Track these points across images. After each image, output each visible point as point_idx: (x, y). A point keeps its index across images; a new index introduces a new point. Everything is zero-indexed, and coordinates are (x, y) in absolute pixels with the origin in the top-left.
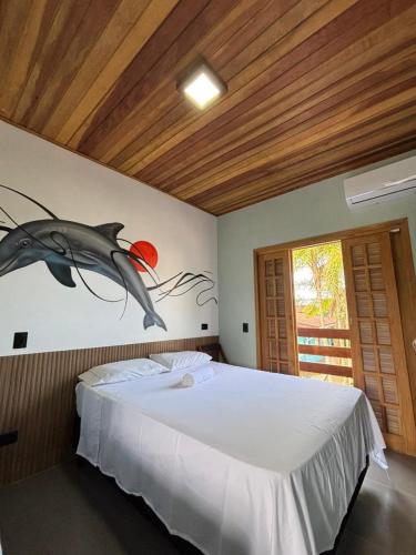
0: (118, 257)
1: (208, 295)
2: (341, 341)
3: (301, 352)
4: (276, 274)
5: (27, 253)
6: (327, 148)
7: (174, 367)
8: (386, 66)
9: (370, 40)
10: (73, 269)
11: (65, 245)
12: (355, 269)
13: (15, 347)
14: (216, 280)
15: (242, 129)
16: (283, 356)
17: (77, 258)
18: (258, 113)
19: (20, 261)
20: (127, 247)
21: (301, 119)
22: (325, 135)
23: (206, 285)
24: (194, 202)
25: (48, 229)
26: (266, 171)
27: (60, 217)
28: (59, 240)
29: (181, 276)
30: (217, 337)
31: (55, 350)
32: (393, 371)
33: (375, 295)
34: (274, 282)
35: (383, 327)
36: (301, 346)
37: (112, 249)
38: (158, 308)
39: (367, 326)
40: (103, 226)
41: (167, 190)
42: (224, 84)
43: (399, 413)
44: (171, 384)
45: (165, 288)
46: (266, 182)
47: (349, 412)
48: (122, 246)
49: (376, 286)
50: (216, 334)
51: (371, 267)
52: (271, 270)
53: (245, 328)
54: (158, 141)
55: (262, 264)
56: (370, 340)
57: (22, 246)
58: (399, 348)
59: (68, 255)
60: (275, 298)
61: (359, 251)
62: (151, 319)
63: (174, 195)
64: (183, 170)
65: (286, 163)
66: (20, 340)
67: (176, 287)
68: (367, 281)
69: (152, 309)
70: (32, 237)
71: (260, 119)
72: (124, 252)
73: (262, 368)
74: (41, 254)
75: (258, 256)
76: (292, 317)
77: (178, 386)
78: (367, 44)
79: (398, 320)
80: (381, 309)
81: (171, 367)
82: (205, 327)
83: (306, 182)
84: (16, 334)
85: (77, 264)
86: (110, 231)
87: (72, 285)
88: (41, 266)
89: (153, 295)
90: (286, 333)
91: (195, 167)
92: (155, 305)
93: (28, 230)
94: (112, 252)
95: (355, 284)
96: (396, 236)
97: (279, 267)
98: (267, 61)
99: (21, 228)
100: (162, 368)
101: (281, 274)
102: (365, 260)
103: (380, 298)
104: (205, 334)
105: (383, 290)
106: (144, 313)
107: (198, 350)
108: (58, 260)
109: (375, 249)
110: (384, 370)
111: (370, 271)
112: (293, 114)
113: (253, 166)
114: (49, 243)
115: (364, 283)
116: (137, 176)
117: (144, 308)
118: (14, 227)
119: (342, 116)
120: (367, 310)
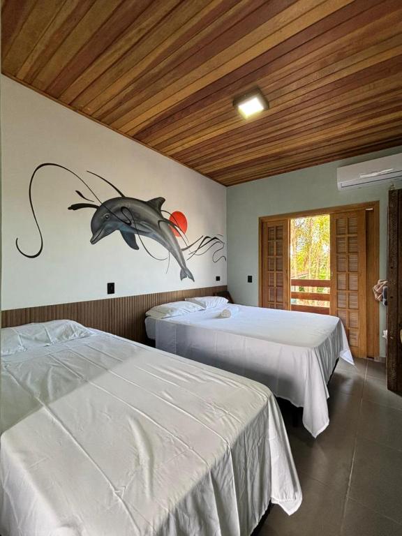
0: (162, 225)
1: (220, 254)
2: (310, 288)
3: (293, 298)
4: (277, 239)
5: (109, 225)
6: (329, 143)
7: (207, 307)
8: (382, 99)
9: (374, 85)
10: (136, 236)
11: (130, 218)
12: (339, 236)
13: (109, 293)
14: (225, 241)
15: (270, 129)
16: (279, 300)
17: (139, 228)
18: (286, 121)
19: (105, 231)
20: (167, 216)
21: (315, 125)
22: (330, 135)
23: (219, 246)
24: (211, 176)
25: (119, 205)
26: (278, 157)
27: (126, 195)
28: (127, 213)
29: (203, 239)
30: (226, 286)
31: (126, 296)
32: (357, 307)
33: (351, 256)
34: (275, 244)
35: (354, 278)
36: (293, 293)
37: (159, 219)
38: (189, 265)
39: (342, 278)
40: (152, 200)
41: (192, 167)
42: (267, 103)
43: (357, 333)
44: (215, 316)
45: (193, 249)
46: (274, 164)
47: (334, 327)
48: (165, 217)
49: (351, 250)
50: (225, 284)
51: (350, 235)
52: (273, 234)
53: (250, 279)
54: (200, 134)
55: (265, 231)
56: (344, 287)
57: (105, 220)
58: (363, 292)
59: (133, 225)
60: (275, 257)
61: (342, 223)
62: (185, 273)
63: (197, 171)
64: (213, 153)
65: (294, 152)
66: (111, 288)
67: (199, 248)
68: (346, 245)
69: (185, 266)
70: (110, 212)
71: (286, 124)
72: (166, 221)
73: (262, 305)
74: (117, 225)
75: (262, 223)
76: (288, 271)
77: (219, 317)
78: (372, 87)
79: (364, 274)
80: (354, 266)
81: (205, 307)
82: (218, 279)
83: (306, 165)
84: (108, 284)
85: (139, 232)
86: (156, 204)
87: (137, 248)
88: (117, 233)
89: (186, 254)
90: (282, 283)
91: (223, 152)
92: (187, 263)
93: (108, 206)
94: (159, 222)
95: (337, 248)
96: (370, 213)
97: (279, 232)
98: (302, 92)
99: (104, 205)
100: (200, 307)
101: (281, 238)
102: (346, 231)
103: (354, 258)
104: (219, 284)
105: (357, 252)
106: (180, 268)
107: (214, 295)
108: (128, 230)
109: (354, 222)
110: (351, 306)
111: (349, 238)
112: (309, 122)
113: (269, 153)
114: (121, 216)
115: (343, 247)
116: (172, 156)
117: (180, 265)
118: (99, 204)
119: (344, 125)
120: (343, 266)
